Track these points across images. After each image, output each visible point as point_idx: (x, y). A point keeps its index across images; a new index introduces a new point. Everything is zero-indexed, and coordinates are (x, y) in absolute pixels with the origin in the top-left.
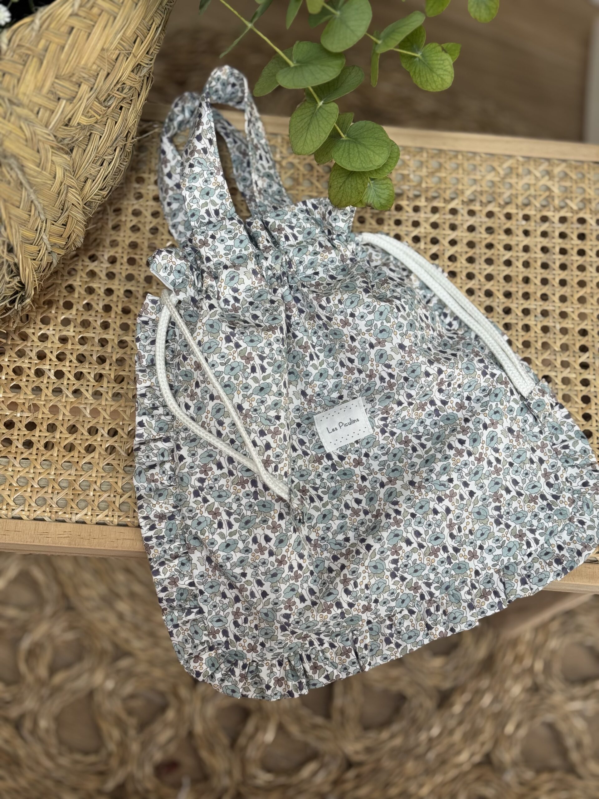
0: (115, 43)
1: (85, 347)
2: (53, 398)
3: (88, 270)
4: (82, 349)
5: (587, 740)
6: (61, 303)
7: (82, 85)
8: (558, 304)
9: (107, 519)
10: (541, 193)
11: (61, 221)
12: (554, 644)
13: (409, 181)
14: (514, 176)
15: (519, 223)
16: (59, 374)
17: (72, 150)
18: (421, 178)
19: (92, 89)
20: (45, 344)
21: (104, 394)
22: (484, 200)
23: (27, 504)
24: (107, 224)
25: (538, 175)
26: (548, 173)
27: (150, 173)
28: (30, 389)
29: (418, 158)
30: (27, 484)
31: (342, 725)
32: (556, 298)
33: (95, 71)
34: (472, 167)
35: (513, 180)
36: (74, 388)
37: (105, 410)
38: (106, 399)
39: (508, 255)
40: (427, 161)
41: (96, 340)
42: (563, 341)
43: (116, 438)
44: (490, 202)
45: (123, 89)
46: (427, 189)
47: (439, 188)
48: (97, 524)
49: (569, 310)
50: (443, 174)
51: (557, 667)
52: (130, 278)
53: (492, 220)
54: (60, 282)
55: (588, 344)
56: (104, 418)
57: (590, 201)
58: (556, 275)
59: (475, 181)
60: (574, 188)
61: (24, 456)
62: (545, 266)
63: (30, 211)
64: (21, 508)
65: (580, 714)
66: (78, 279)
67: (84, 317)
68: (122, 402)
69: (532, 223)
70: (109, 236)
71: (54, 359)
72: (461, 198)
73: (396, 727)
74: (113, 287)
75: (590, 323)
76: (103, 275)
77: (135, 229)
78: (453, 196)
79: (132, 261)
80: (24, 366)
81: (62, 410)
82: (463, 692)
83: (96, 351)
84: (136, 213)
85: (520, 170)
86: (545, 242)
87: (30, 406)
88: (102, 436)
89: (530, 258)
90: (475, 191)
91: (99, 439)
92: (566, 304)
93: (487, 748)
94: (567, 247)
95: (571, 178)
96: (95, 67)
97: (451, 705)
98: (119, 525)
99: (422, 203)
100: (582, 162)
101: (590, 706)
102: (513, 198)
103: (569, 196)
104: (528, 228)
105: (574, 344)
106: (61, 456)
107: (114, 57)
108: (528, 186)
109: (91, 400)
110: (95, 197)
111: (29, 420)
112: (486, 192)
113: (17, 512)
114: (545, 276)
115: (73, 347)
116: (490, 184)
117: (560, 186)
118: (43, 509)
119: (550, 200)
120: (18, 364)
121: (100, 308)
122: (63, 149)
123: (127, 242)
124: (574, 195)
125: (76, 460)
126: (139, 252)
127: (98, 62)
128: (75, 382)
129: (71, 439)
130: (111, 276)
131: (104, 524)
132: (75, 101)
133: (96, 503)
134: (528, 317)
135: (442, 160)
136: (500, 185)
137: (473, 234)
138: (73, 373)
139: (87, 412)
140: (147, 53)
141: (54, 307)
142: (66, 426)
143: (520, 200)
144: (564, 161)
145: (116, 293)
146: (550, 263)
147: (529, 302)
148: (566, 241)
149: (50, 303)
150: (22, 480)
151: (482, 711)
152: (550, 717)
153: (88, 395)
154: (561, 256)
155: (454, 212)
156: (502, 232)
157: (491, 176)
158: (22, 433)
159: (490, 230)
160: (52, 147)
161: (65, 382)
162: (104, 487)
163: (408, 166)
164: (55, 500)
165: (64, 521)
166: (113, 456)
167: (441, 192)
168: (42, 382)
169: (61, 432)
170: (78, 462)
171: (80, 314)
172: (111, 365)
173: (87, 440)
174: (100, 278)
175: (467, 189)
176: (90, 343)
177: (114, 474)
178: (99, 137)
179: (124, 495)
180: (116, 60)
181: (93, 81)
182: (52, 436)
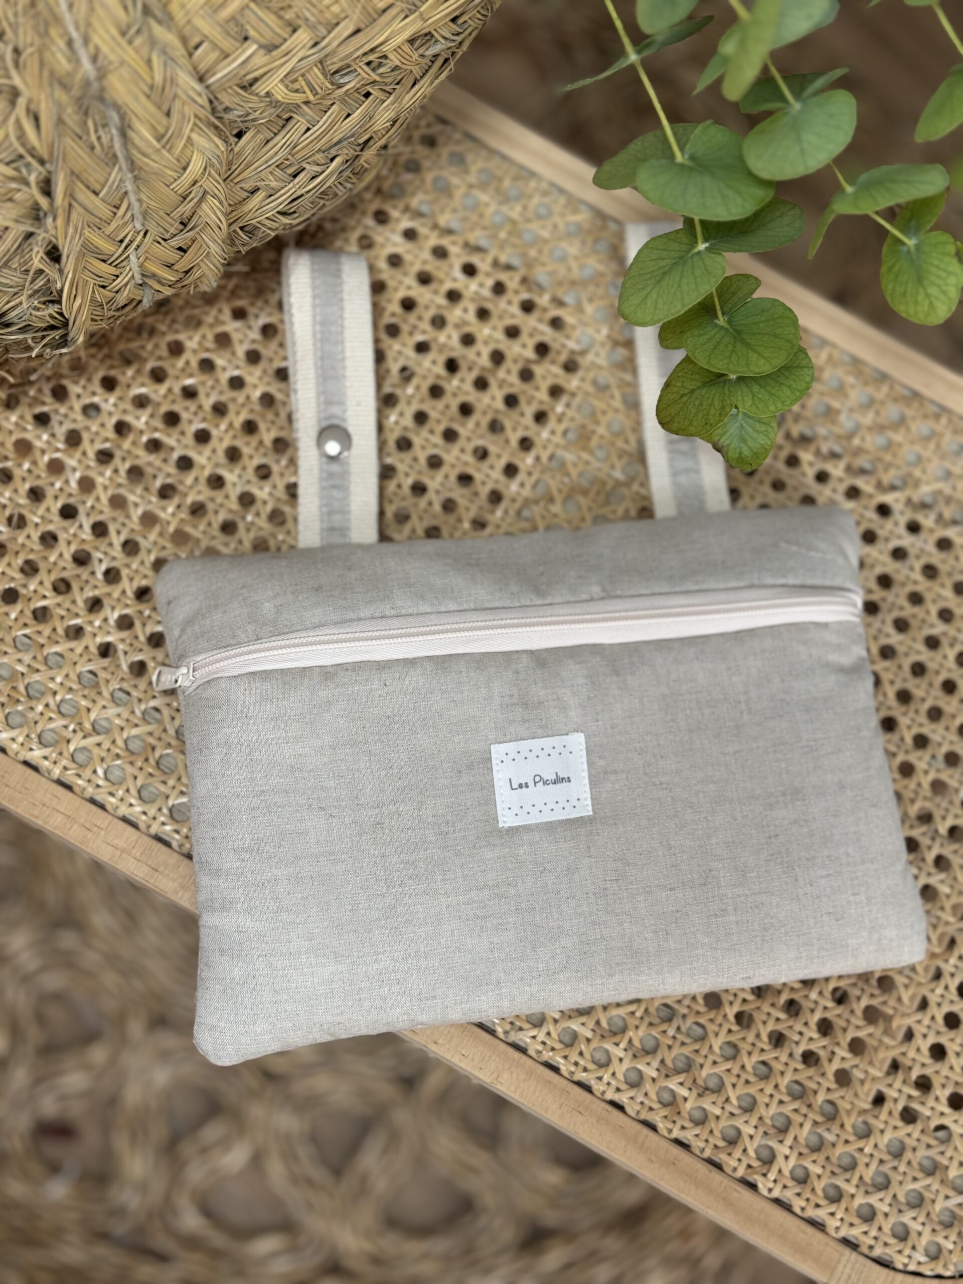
1: (152, 458)
2: (56, 518)
4: (144, 458)
6: (150, 365)
7: (299, 32)
9: (46, 763)
11: (175, 242)
13: (834, 422)
16: (87, 485)
17: (240, 133)
18: (858, 427)
19: (316, 44)
20: (88, 422)
21: (142, 554)
22: (948, 513)
27: (404, 212)
28: (27, 486)
29: (870, 390)
33: (337, 15)
36: (100, 518)
37: (131, 579)
38: (142, 563)
39: (939, 629)
40: (882, 403)
41: (175, 455)
43: (125, 634)
44: (954, 522)
45: (380, 65)
46: (858, 451)
47: (880, 460)
48: (26, 763)
53: (943, 555)
56: (124, 592)
59: (948, 475)
63: (118, 208)
67: (176, 408)
71: (91, 454)
72: (908, 492)
74: (249, 379)
76: (241, 350)
78: (897, 483)
80: (38, 444)
81: (62, 546)
88: (106, 620)
90: (939, 492)
91: (97, 623)
96: (336, 9)
98: (60, 783)
99: (836, 470)
106: (21, 622)
107: (380, 6)
109: (117, 551)
110: (267, 222)
115: (132, 449)
120: (28, 436)
121: (207, 402)
122: (216, 128)
125: (43, 641)
128: (107, 509)
129: (51, 601)
130: (253, 357)
131: (35, 769)
132: (274, 53)
133: (39, 728)
134: (919, 753)
135: (909, 413)
137: (898, 565)
138: (110, 493)
139: (100, 570)
140: (454, 20)
141: (135, 367)
142: (54, 576)
145: (247, 390)
147: (934, 726)
149: (130, 358)
153: (117, 541)
155: (884, 510)
156: (949, 583)
159: (930, 571)
160: (196, 116)
163: (846, 395)
166: (106, 662)
167: (880, 467)
168: (52, 484)
169: (41, 583)
170: (43, 646)
171: (170, 398)
172: (179, 507)
173: (77, 615)
174: (234, 353)
175: (928, 483)
176: (162, 455)
177: (93, 694)
178: (305, 128)
179: (90, 735)
180: (384, 11)
181: (323, 31)
182: (23, 582)
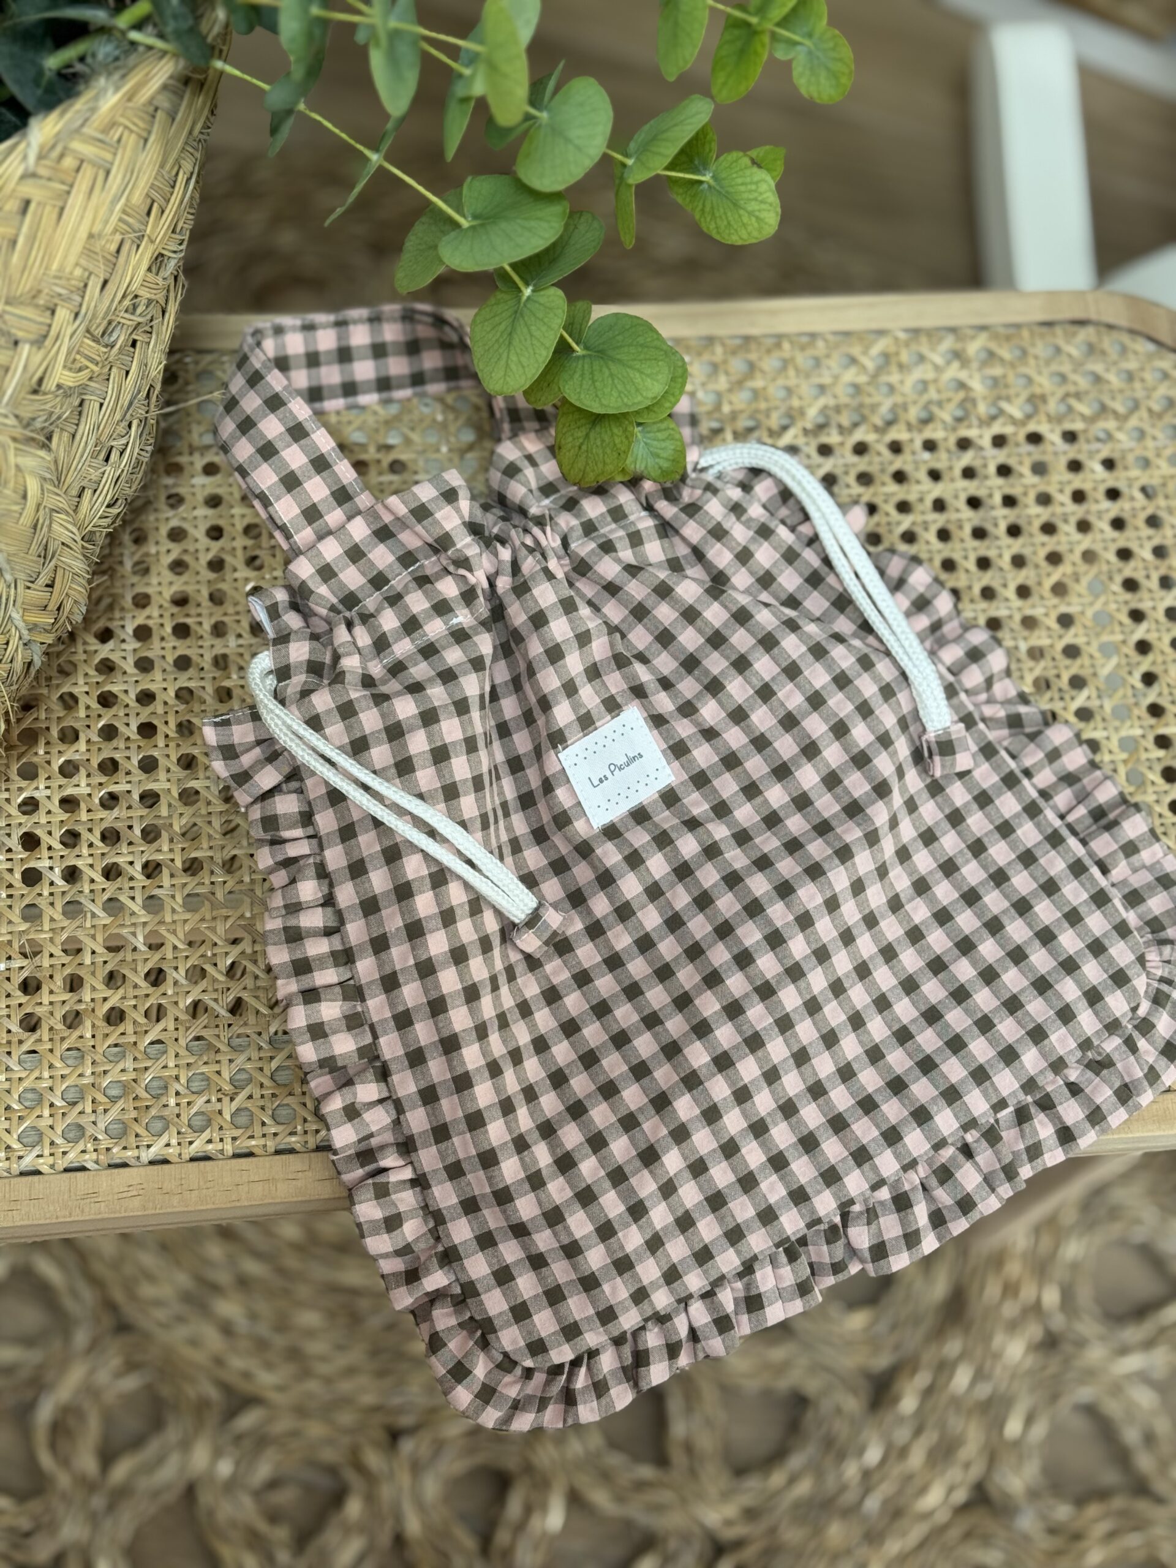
0: (114, 219)
1: (116, 812)
2: (66, 923)
3: (97, 660)
4: (109, 818)
5: (1162, 1426)
6: (55, 732)
7: (59, 310)
8: (1016, 602)
9: (210, 1147)
10: (950, 394)
11: (43, 580)
12: (1073, 1249)
14: (894, 368)
15: (918, 458)
16: (72, 875)
17: (49, 438)
18: (719, 395)
19: (77, 315)
20: (34, 818)
21: (168, 901)
22: (845, 420)
23: (47, 1142)
24: (121, 563)
25: (939, 360)
26: (958, 355)
27: (191, 454)
28: (17, 911)
29: (706, 357)
30: (40, 1101)
31: (693, 1473)
32: (1011, 593)
33: (80, 280)
34: (811, 363)
35: (894, 378)
36: (106, 897)
37: (174, 932)
38: (174, 911)
39: (906, 522)
41: (136, 797)
42: (1038, 672)
43: (203, 984)
44: (856, 425)
45: (135, 307)
46: (734, 416)
47: (757, 411)
48: (192, 1160)
49: (1038, 612)
50: (758, 383)
51: (1085, 1295)
52: (182, 663)
53: (866, 458)
54: (45, 691)
55: (1085, 673)
56: (175, 948)
57: (1043, 398)
58: (1003, 549)
59: (822, 389)
60: (1011, 378)
61: (26, 1047)
62: (979, 533)
64: (37, 1151)
65: (1143, 1377)
66: (81, 681)
67: (105, 754)
68: (206, 911)
69: (943, 455)
70: (130, 585)
71: (57, 845)
72: (800, 424)
73: (796, 1461)
74: (153, 687)
75: (1081, 631)
76: (129, 666)
77: (178, 566)
78: (785, 422)
79: (182, 631)
81: (89, 944)
82: (914, 1371)
83: (139, 816)
84: (177, 535)
85: (905, 357)
86: (972, 488)
87: (22, 946)
88: (176, 983)
89: (948, 521)
90: (825, 408)
92: (1030, 601)
93: (976, 1472)
94: (1015, 491)
95: (1002, 360)
96: (78, 272)
97: (896, 1400)
98: (236, 1156)
100: (1018, 326)
101: (1158, 1360)
102: (900, 411)
103: (1004, 392)
104: (938, 465)
105: (1058, 676)
106: (99, 1037)
107: (113, 247)
108: (924, 385)
109: (143, 916)
111: (25, 974)
112: (846, 406)
113: (28, 1162)
114: (983, 552)
115: (91, 816)
116: (851, 390)
117: (984, 379)
118: (81, 1146)
119: (969, 406)
121: (132, 731)
122: (33, 439)
123: (168, 593)
124: (1012, 392)
125: (132, 1039)
126: (193, 611)
127: (83, 262)
128: (106, 884)
130: (145, 665)
131: (207, 1158)
132: (48, 342)
133: (184, 1118)
135: (753, 356)
136: (871, 389)
138: (99, 868)
139: (140, 942)
140: (174, 231)
141: (42, 742)
142: (102, 973)
143: (914, 413)
144: (983, 328)
145: (160, 697)
146: (989, 527)
148: (1012, 480)
149: (30, 737)
150: (30, 1096)
151: (956, 1402)
152: (1085, 1394)
153: (136, 907)
154: (1006, 511)
156: (888, 479)
157: (850, 375)
158: (14, 1002)
159: (865, 479)
160: (15, 440)
161: (86, 889)
162: (196, 1085)
164: (102, 1126)
165: (125, 1165)
166: (203, 1019)
167: (761, 417)
168: (40, 895)
169: (94, 989)
170: (135, 1043)
171: (95, 748)
172: (171, 840)
173: (147, 996)
174: (125, 673)
175: (810, 405)
176: (124, 804)
177: (212, 1055)
178: (97, 405)
179: (237, 1094)
180: (118, 251)
181: (79, 299)
182: (77, 998)
